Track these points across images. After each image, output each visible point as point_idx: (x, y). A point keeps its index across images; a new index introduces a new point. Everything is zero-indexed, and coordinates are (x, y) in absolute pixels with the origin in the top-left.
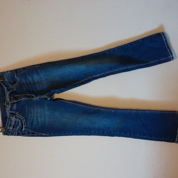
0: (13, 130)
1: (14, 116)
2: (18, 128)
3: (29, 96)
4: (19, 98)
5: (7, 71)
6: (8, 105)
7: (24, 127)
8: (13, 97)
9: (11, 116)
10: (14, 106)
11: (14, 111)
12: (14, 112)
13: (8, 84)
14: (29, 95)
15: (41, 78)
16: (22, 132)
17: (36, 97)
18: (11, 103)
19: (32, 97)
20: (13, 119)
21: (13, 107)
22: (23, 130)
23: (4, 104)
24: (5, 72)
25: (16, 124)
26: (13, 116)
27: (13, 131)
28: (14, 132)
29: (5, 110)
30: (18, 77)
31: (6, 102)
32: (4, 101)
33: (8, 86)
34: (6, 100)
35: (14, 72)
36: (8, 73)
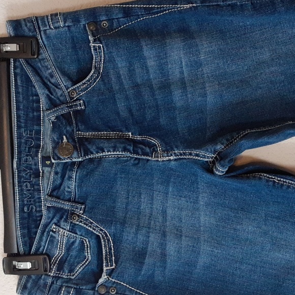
0: (57, 278)
1: (66, 221)
2: (79, 269)
3: (135, 143)
4: (93, 148)
5: (54, 16)
6: (47, 169)
7: (105, 269)
8: (71, 137)
9: (55, 220)
10: (70, 178)
11: (69, 200)
12: (67, 206)
13: (52, 76)
14: (139, 138)
15: (198, 64)
16: (93, 289)
17: (168, 150)
18: (58, 164)
19: (148, 150)
20: (63, 234)
21: (66, 183)
22: (101, 281)
23: (31, 161)
24: (43, 18)
25: (74, 253)
26: (62, 223)
27: (59, 283)
28: (61, 287)
29: (36, 187)
30: (101, 43)
31: (40, 154)
32: (34, 150)
33: (52, 84)
34: (42, 144)
35: (85, 20)
36: (56, 25)
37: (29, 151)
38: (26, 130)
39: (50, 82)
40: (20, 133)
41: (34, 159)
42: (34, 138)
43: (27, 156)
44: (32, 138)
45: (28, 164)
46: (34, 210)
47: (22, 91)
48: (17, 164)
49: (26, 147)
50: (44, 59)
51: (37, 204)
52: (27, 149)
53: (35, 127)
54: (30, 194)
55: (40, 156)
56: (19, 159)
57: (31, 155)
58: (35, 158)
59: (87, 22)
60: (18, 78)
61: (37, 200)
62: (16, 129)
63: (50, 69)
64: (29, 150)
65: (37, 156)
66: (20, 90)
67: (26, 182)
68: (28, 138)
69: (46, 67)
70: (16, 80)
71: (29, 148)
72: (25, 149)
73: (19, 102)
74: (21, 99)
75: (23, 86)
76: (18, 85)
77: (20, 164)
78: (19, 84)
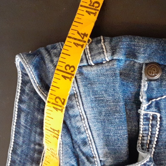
13: (85, 143)
30: (160, 112)
33: (82, 152)
35: (143, 58)
36: (98, 59)
39: (81, 150)
47: (24, 133)
50: (77, 116)
59: (147, 62)
60: (23, 115)
63: (83, 133)
66: (22, 131)
69: (78, 128)
70: (19, 116)
73: (17, 144)
74: (21, 142)
75: (26, 127)
76: (20, 123)
78: (22, 123)
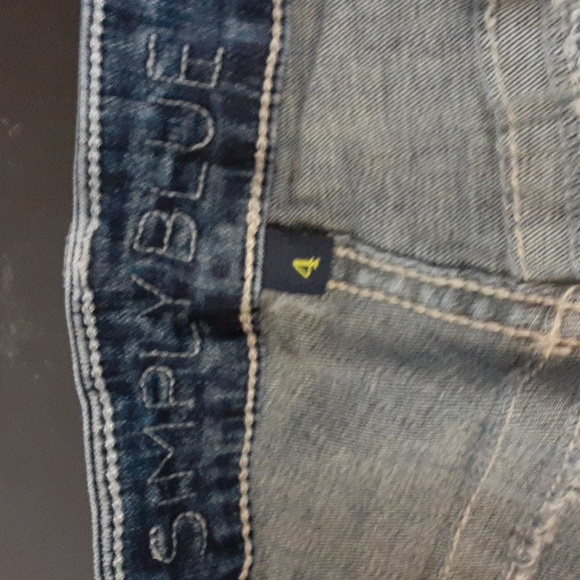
29: (215, 395)
31: (254, 205)
32: (218, 174)
34: (262, 142)
37: (179, 182)
38: (171, 41)
40: (125, 56)
41: (217, 239)
42: (217, 99)
43: (165, 205)
44: (202, 98)
45: (161, 259)
46: (199, 545)
48: (93, 251)
49: (159, 152)
51: (217, 499)
52: (167, 163)
53: (236, 30)
54: (173, 438)
55: (253, 220)
56: (114, 221)
57: (193, 209)
58: (224, 230)
61: (215, 474)
62: (97, 29)
64: (177, 173)
65: (233, 215)
67: (152, 361)
68: (177, 92)
71: (182, 160)
72: (155, 167)
77: (114, 258)
